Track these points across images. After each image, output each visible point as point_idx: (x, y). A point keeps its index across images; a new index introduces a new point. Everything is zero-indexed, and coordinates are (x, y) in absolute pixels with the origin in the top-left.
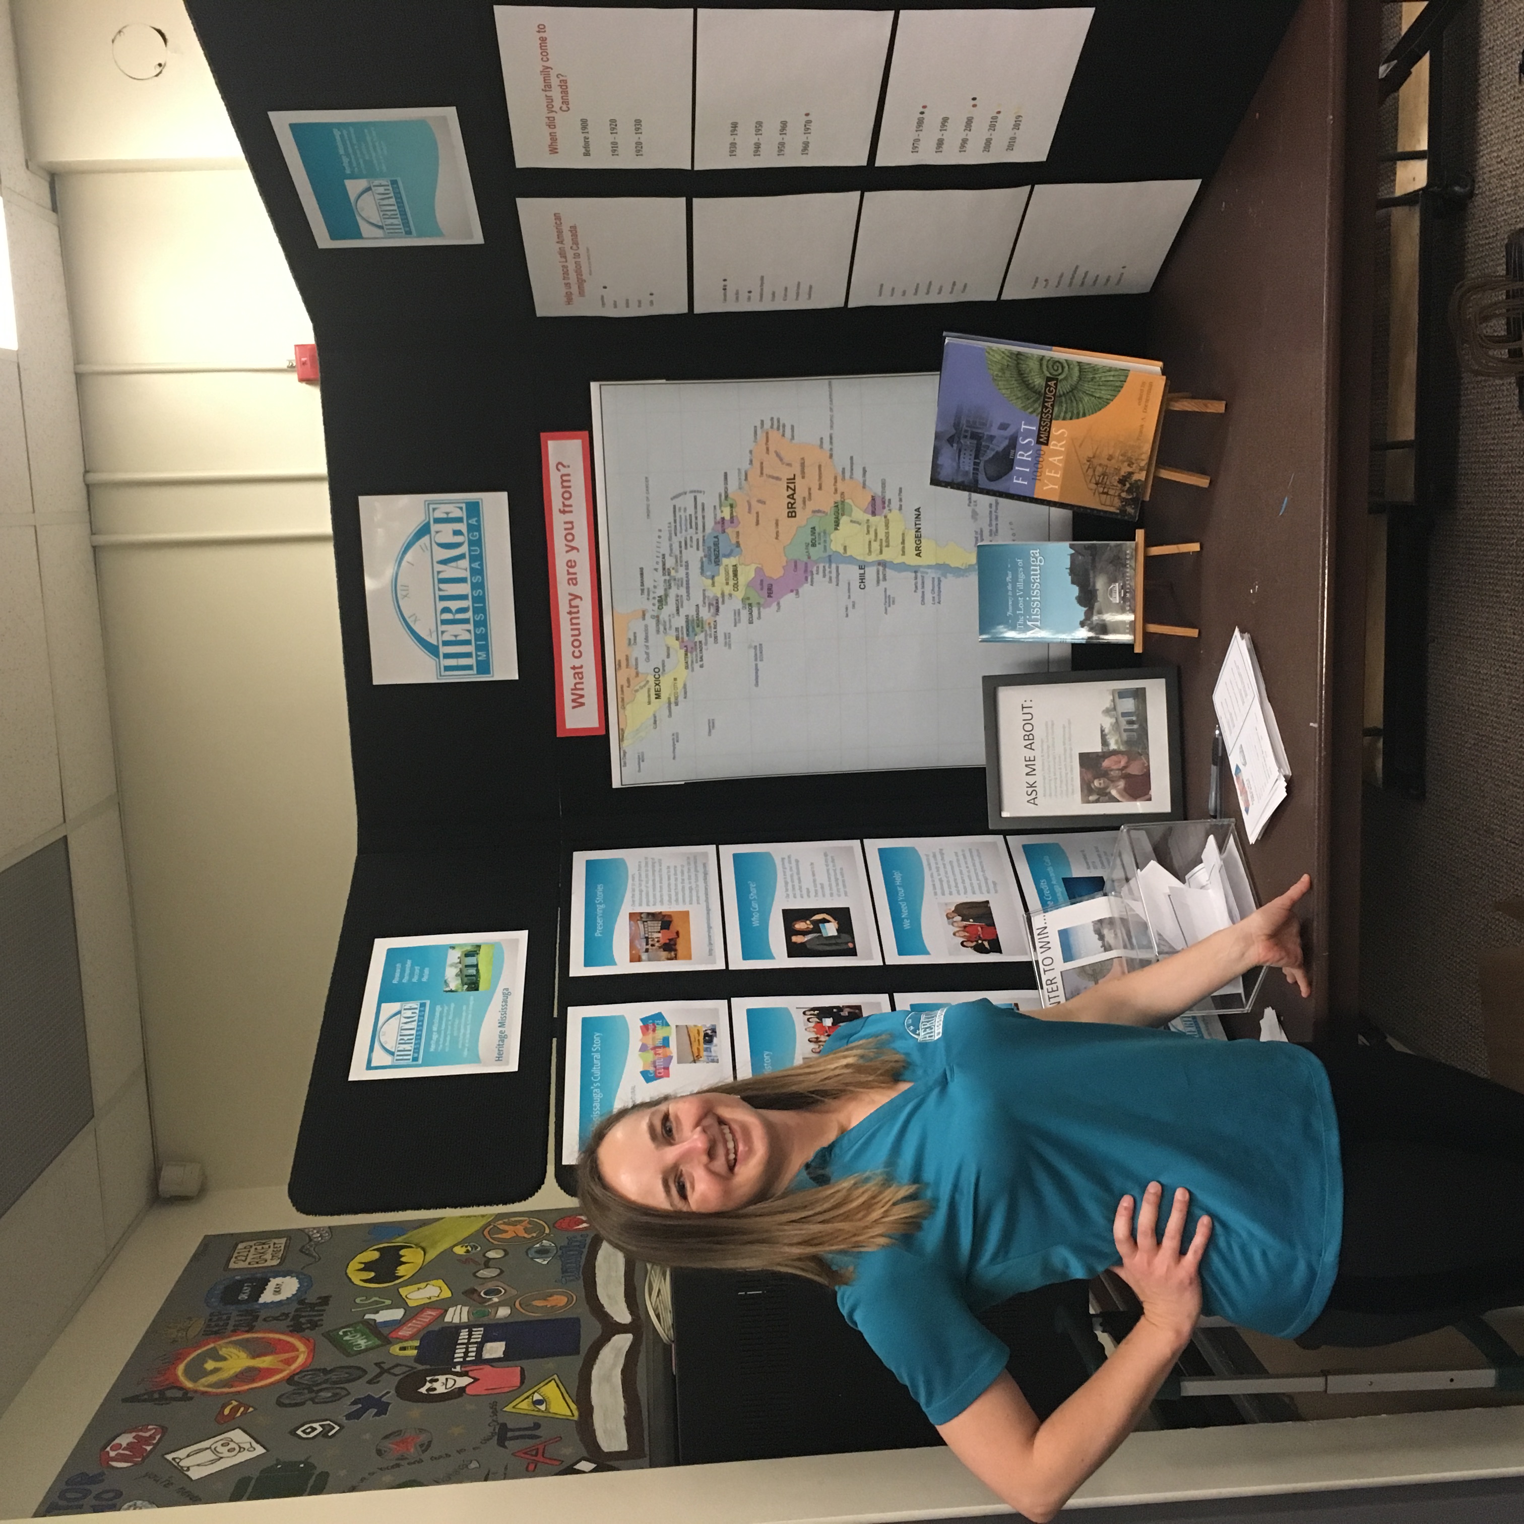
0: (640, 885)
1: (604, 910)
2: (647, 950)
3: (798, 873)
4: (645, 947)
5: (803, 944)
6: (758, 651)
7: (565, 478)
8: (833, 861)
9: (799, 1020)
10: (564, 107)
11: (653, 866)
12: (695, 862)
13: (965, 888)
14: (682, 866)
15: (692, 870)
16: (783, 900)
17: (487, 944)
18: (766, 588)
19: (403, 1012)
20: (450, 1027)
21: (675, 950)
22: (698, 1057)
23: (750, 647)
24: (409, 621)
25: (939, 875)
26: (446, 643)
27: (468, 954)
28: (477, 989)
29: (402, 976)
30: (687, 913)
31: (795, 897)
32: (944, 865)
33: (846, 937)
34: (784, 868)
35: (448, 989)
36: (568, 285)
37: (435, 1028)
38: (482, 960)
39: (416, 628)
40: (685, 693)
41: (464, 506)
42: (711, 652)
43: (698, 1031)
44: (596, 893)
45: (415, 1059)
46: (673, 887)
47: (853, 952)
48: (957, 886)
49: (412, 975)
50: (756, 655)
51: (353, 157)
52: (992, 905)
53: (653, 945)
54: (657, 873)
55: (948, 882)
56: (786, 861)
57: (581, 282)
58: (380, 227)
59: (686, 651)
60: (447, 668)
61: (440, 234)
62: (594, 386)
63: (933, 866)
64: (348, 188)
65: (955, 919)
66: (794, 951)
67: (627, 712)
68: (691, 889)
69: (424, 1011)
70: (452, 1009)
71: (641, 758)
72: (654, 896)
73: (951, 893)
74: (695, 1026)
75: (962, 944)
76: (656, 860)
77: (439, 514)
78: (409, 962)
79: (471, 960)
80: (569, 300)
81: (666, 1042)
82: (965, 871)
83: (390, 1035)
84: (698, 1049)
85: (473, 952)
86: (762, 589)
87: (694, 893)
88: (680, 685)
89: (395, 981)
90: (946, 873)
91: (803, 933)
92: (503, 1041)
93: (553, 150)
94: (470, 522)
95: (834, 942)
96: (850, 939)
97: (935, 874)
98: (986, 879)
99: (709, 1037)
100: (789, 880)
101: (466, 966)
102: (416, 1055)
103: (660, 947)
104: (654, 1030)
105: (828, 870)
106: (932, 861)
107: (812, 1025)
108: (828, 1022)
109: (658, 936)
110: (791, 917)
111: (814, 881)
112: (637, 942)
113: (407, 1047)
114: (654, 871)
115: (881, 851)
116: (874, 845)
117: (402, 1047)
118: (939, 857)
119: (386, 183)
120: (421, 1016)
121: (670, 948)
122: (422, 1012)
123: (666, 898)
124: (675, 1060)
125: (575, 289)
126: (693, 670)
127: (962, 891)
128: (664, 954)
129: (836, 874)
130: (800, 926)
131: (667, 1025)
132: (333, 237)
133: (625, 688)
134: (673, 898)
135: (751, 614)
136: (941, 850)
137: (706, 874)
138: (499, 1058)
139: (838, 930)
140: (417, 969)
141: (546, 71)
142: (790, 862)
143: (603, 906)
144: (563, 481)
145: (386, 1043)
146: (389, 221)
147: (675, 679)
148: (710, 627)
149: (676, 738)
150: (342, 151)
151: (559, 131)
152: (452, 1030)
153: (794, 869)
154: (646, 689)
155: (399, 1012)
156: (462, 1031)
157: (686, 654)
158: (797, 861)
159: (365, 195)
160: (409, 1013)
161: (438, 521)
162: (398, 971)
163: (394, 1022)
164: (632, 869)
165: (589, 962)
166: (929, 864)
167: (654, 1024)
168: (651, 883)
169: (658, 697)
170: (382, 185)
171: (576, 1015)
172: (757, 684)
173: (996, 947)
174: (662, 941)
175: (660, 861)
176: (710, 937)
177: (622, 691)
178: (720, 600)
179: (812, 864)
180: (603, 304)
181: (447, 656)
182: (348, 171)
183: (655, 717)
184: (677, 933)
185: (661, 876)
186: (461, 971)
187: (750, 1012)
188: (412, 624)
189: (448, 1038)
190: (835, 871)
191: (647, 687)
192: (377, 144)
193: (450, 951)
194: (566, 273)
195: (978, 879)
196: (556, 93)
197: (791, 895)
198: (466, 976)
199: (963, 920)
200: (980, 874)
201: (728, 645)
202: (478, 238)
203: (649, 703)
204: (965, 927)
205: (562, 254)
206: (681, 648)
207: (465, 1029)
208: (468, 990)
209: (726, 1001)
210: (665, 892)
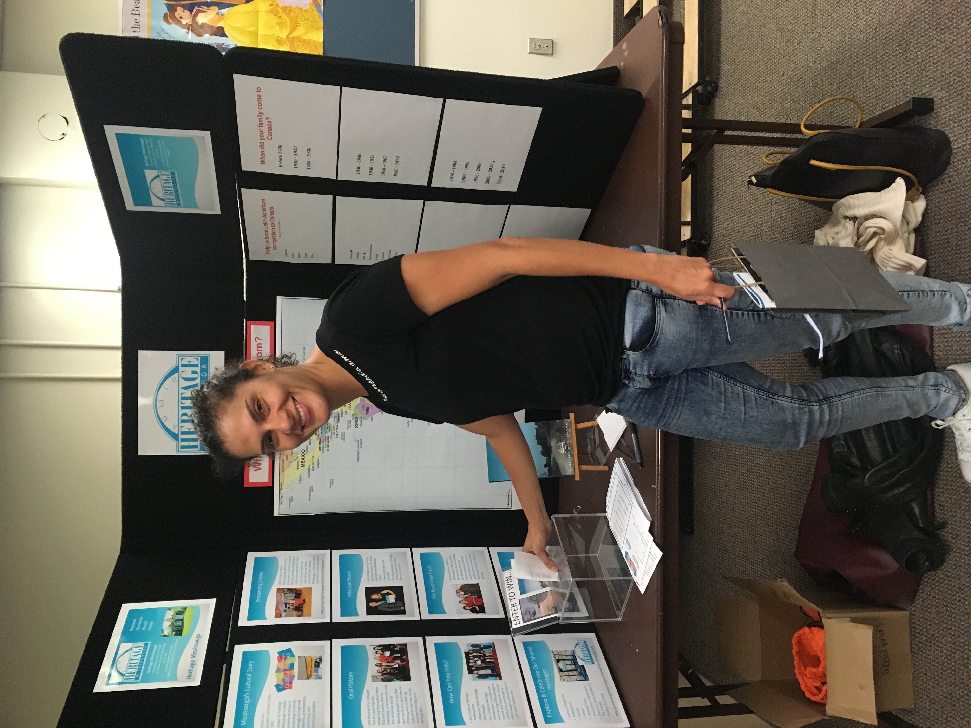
0: (285, 572)
1: (262, 587)
2: (285, 611)
3: (375, 567)
4: (284, 609)
5: (376, 607)
6: (360, 443)
7: (259, 346)
8: (395, 560)
9: (371, 652)
10: (270, 138)
11: (294, 561)
12: (318, 560)
13: (466, 576)
14: (310, 562)
15: (316, 565)
16: (366, 582)
17: (191, 607)
18: (365, 409)
19: (133, 649)
20: (161, 659)
21: (302, 611)
22: (311, 675)
23: (355, 441)
24: (163, 420)
25: (452, 568)
26: (183, 433)
27: (178, 613)
28: (181, 634)
29: (136, 626)
30: (310, 589)
31: (373, 580)
32: (455, 563)
33: (400, 603)
34: (367, 563)
35: (163, 634)
36: (267, 242)
37: (152, 659)
38: (187, 617)
39: (166, 424)
40: (318, 464)
41: (199, 358)
42: (334, 442)
43: (312, 659)
44: (259, 577)
45: (137, 678)
46: (304, 573)
47: (403, 612)
48: (462, 575)
49: (142, 626)
50: (358, 445)
51: (150, 156)
52: (481, 586)
53: (289, 608)
54: (295, 566)
55: (457, 572)
56: (369, 559)
57: (275, 241)
58: (163, 200)
59: (320, 441)
60: (183, 447)
61: (196, 207)
62: (279, 299)
63: (450, 563)
64: (146, 175)
65: (461, 593)
66: (370, 611)
67: (284, 474)
68: (314, 575)
69: (147, 648)
70: (164, 647)
71: (291, 500)
72: (293, 579)
73: (459, 579)
74: (310, 657)
75: (464, 607)
76: (295, 558)
77: (184, 362)
78: (142, 618)
79: (180, 617)
80: (268, 252)
81: (292, 666)
82: (466, 566)
83: (123, 664)
84: (311, 671)
85: (181, 612)
86: (363, 410)
87: (316, 577)
88: (316, 460)
89: (131, 630)
90: (456, 567)
91: (376, 601)
92: (193, 667)
93: (263, 162)
94: (202, 366)
95: (393, 606)
96: (402, 604)
97: (450, 568)
98: (478, 571)
99: (318, 663)
100: (370, 570)
101: (176, 620)
102: (138, 676)
103: (293, 609)
104: (285, 659)
105: (392, 565)
106: (449, 560)
107: (378, 655)
108: (387, 654)
109: (292, 602)
110: (370, 591)
111: (384, 571)
112: (280, 606)
113: (133, 671)
114: (293, 564)
115: (421, 555)
116: (417, 551)
117: (130, 671)
118: (453, 558)
119: (168, 174)
120: (144, 652)
121: (299, 609)
122: (145, 648)
123: (299, 580)
124: (296, 678)
125: (271, 245)
126: (323, 452)
127: (465, 578)
128: (295, 613)
129: (396, 568)
130: (375, 597)
131: (294, 656)
132: (136, 204)
133: (285, 461)
134: (303, 580)
135: (357, 423)
136: (454, 555)
137: (323, 566)
138: (189, 677)
139: (396, 599)
140: (146, 622)
141: (260, 115)
142: (371, 560)
143: (262, 584)
144: (258, 347)
145: (120, 668)
146: (168, 197)
147: (313, 457)
148: (334, 429)
149: (311, 490)
150: (144, 152)
151: (266, 151)
152: (162, 660)
153: (373, 564)
154: (296, 462)
155: (131, 649)
156: (168, 661)
157: (320, 443)
158: (375, 560)
159: (155, 180)
160: (137, 650)
161: (184, 365)
162: (134, 623)
163: (127, 655)
164: (281, 563)
165: (250, 617)
166: (447, 563)
167: (285, 656)
168: (291, 571)
169: (303, 466)
170: (165, 175)
171: (239, 650)
172: (358, 461)
173: (482, 610)
174: (295, 606)
175: (298, 558)
176: (323, 603)
177: (283, 462)
178: (340, 415)
179: (383, 561)
180: (286, 255)
181: (183, 440)
182: (147, 165)
183: (300, 477)
184: (304, 600)
185: (297, 567)
186: (172, 623)
187: (343, 648)
188: (164, 422)
189: (159, 665)
190: (396, 565)
191: (297, 460)
192: (165, 149)
193: (168, 611)
194: (267, 235)
195: (473, 571)
196: (265, 128)
197: (371, 579)
198: (175, 626)
199: (465, 594)
200: (475, 568)
201: (343, 439)
202: (218, 211)
203: (298, 469)
204: (466, 598)
205: (265, 223)
206: (317, 440)
207: (171, 659)
208: (176, 635)
209: (329, 641)
210: (299, 576)
